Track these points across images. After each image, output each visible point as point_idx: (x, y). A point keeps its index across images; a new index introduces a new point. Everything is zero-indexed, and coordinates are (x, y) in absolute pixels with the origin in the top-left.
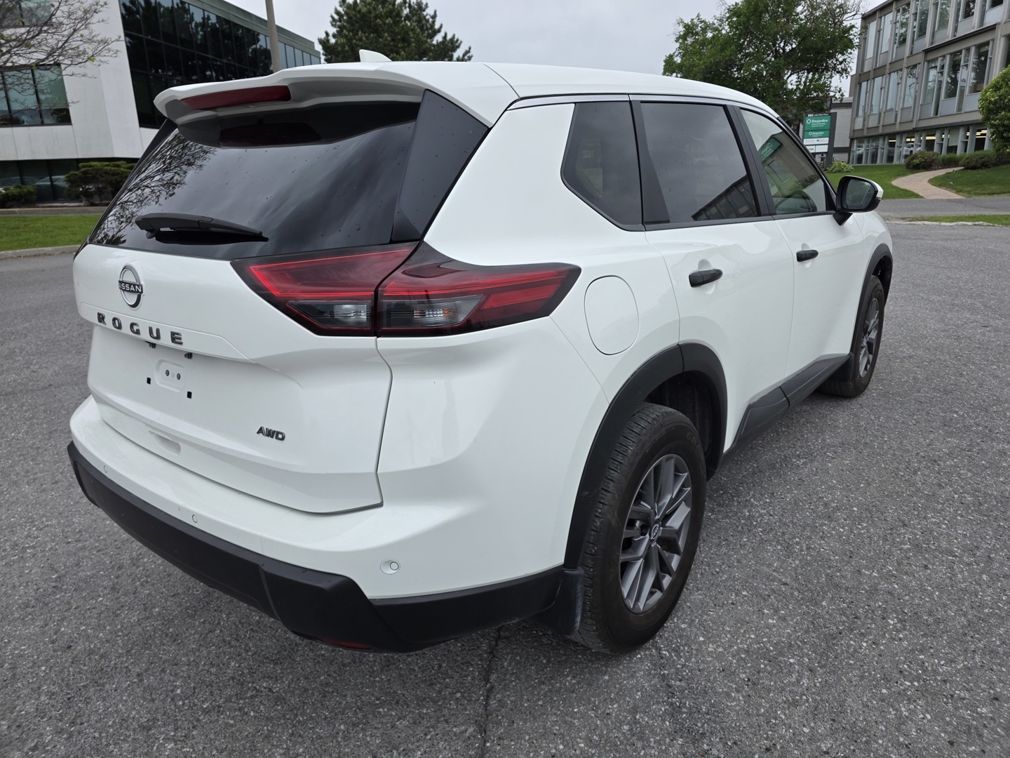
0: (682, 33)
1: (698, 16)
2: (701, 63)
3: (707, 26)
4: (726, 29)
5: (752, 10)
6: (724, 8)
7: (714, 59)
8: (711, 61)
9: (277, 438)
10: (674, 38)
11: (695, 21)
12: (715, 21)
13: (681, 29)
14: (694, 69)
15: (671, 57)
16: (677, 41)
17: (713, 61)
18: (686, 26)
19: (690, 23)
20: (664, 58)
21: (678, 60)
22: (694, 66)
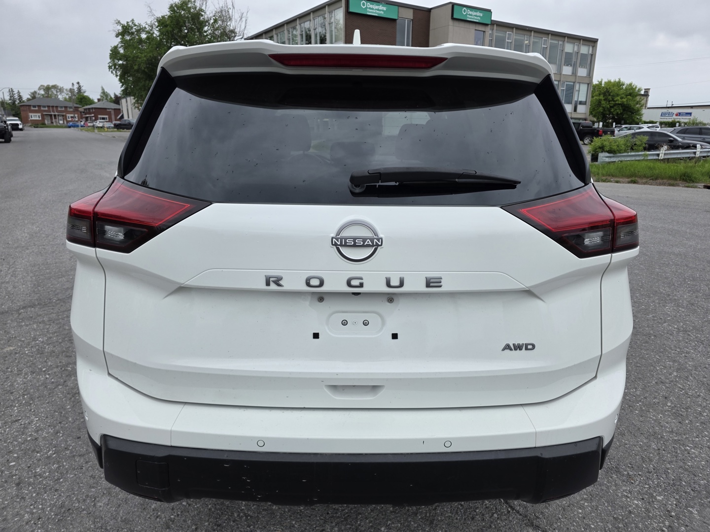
0: (120, 31)
1: (133, 20)
2: (143, 55)
3: (140, 30)
4: (156, 33)
5: (175, 24)
6: (153, 18)
7: (153, 55)
8: (150, 56)
9: (527, 349)
10: (114, 34)
11: (130, 24)
12: (147, 26)
13: (120, 28)
14: (138, 59)
15: (116, 48)
16: (117, 36)
17: (152, 56)
18: (123, 27)
19: (126, 25)
20: (110, 48)
21: (122, 51)
22: (137, 57)
